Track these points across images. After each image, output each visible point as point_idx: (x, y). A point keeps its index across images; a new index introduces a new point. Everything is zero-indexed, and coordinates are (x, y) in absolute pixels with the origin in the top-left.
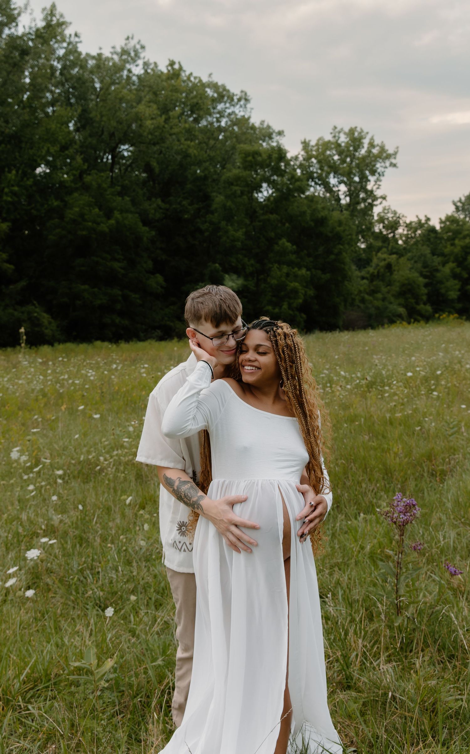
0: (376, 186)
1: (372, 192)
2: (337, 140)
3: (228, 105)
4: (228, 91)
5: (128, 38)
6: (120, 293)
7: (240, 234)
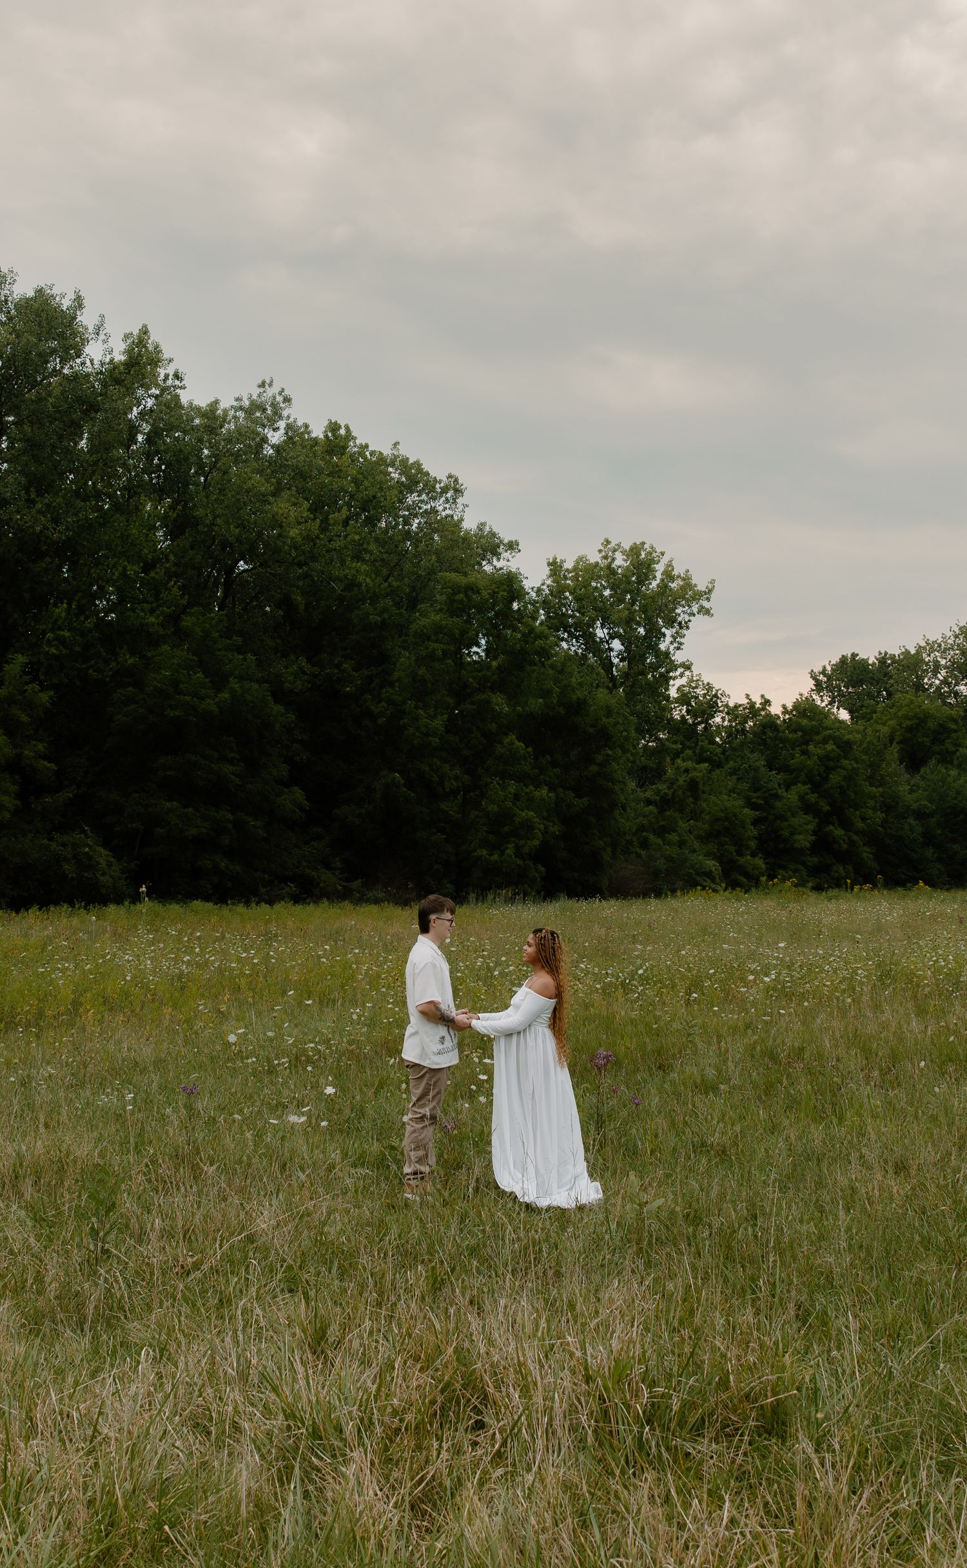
0: (676, 645)
1: (667, 654)
2: (610, 563)
3: (424, 497)
4: (427, 474)
5: (263, 385)
6: (230, 817)
7: (438, 723)
